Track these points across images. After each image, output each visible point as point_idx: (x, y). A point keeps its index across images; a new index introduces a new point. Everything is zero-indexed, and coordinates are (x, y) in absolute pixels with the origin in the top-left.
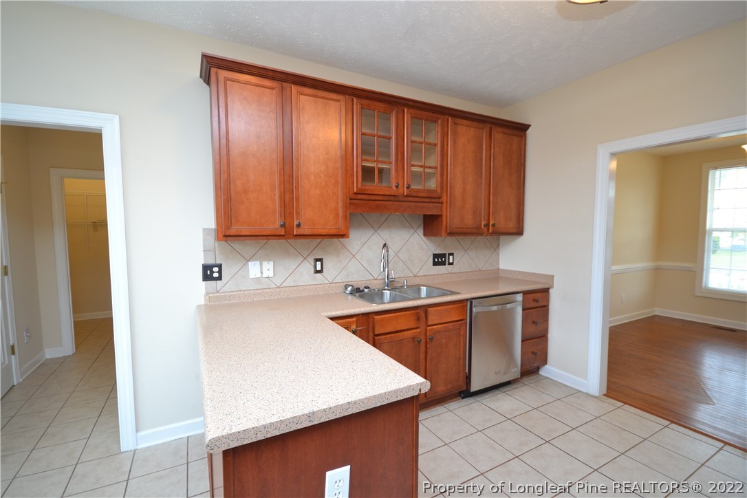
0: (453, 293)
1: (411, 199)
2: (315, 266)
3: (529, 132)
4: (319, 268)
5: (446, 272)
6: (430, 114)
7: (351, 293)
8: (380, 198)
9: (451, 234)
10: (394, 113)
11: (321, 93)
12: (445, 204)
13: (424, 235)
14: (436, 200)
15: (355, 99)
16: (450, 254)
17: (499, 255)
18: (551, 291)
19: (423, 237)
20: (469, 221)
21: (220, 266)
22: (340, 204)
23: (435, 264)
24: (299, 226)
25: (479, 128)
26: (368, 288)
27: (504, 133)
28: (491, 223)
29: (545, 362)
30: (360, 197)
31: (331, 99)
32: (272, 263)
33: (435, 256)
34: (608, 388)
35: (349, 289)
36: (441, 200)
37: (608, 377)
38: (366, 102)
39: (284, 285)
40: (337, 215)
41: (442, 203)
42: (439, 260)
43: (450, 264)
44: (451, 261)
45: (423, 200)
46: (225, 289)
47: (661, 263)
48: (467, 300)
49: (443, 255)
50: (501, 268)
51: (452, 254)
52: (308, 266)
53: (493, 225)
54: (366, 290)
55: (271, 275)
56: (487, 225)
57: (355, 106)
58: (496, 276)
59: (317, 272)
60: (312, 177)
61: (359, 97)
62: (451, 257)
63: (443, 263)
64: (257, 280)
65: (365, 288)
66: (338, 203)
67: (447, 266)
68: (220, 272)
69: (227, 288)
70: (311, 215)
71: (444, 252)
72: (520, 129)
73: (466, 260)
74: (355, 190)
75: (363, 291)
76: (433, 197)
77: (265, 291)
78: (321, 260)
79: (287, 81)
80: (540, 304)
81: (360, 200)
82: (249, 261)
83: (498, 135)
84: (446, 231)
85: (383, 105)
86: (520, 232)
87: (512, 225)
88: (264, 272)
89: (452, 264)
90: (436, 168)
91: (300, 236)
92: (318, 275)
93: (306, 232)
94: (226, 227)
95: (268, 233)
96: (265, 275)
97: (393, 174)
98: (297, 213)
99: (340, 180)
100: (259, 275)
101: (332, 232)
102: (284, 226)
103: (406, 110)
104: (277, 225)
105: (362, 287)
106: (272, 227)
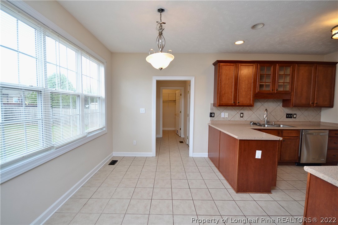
0: (294, 127)
1: (278, 94)
2: (241, 115)
4: (242, 116)
5: (292, 121)
6: (288, 65)
7: (253, 124)
8: (266, 94)
9: (295, 106)
10: (272, 66)
12: (292, 96)
14: (288, 94)
16: (294, 114)
17: (320, 115)
19: (282, 107)
20: (304, 102)
21: (214, 113)
22: (252, 96)
23: (287, 117)
24: (239, 103)
25: (310, 67)
26: (259, 123)
27: (324, 67)
30: (258, 94)
31: (250, 66)
32: (228, 113)
33: (287, 114)
35: (252, 123)
38: (263, 65)
39: (231, 120)
40: (250, 100)
41: (291, 95)
42: (289, 116)
43: (294, 118)
45: (283, 94)
46: (215, 120)
48: (300, 130)
49: (291, 114)
50: (321, 121)
52: (238, 115)
53: (316, 103)
54: (258, 124)
55: (227, 117)
56: (313, 103)
57: (258, 67)
58: (318, 124)
59: (241, 117)
60: (243, 89)
61: (260, 63)
63: (291, 117)
64: (224, 118)
65: (258, 123)
66: (251, 96)
67: (293, 119)
68: (214, 115)
70: (242, 99)
72: (333, 64)
73: (303, 117)
74: (257, 92)
76: (286, 93)
77: (225, 121)
78: (243, 113)
79: (237, 63)
82: (222, 112)
83: (320, 68)
84: (292, 105)
85: (269, 64)
86: (332, 106)
87: (327, 103)
89: (295, 118)
90: (289, 83)
91: (238, 106)
92: (242, 118)
93: (240, 105)
94: (220, 103)
95: (230, 105)
96: (225, 117)
97: (271, 86)
98: (238, 99)
99: (252, 89)
100: (224, 117)
101: (248, 105)
102: (234, 103)
103: (277, 65)
104: (233, 102)
105: (256, 123)
106: (231, 103)
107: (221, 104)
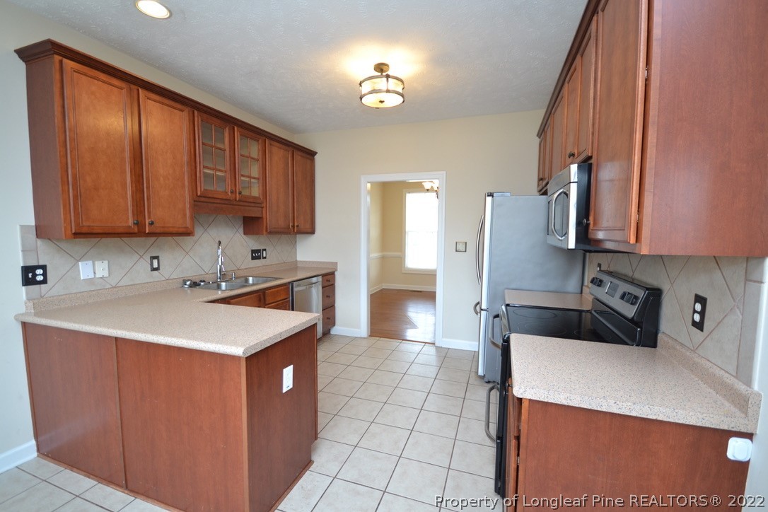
0: (277, 279)
1: (241, 203)
2: (152, 264)
3: (316, 157)
4: (155, 265)
5: (261, 265)
6: (254, 135)
7: (190, 286)
8: (218, 201)
9: (270, 233)
10: (227, 129)
11: (167, 101)
12: (264, 209)
13: (245, 234)
14: (258, 205)
15: (196, 112)
16: (263, 250)
17: (296, 249)
18: (336, 273)
19: (243, 235)
20: (282, 223)
21: (44, 267)
22: (187, 206)
23: (253, 258)
24: (152, 223)
25: (286, 150)
26: (204, 281)
27: (301, 156)
28: (296, 224)
29: (334, 324)
30: (203, 199)
31: (176, 108)
32: (107, 262)
33: (253, 251)
34: (371, 332)
35: (188, 283)
36: (262, 205)
37: (371, 326)
38: (205, 116)
39: (120, 284)
40: (185, 215)
41: (262, 208)
42: (256, 254)
44: (264, 256)
45: (249, 204)
46: (51, 294)
47: (385, 253)
48: (289, 283)
49: (258, 251)
50: (298, 259)
51: (265, 250)
52: (144, 264)
53: (297, 226)
54: (202, 284)
55: (106, 275)
56: (293, 226)
57: (196, 119)
58: (294, 266)
59: (154, 269)
60: (162, 179)
61: (199, 110)
62: (264, 252)
63: (258, 258)
64: (90, 281)
65: (201, 281)
66: (185, 204)
67: (262, 260)
68: (45, 274)
69: (54, 292)
70: (162, 211)
71: (259, 248)
72: (311, 154)
73: (275, 253)
74: (199, 193)
75: (199, 285)
76: (255, 202)
77: (100, 291)
78: (157, 258)
79: (134, 84)
80: (331, 283)
81: (202, 202)
82: (79, 260)
83: (298, 156)
84: (267, 231)
85: (219, 121)
86: (313, 232)
87: (308, 226)
88: (96, 272)
89: (265, 258)
90: (258, 179)
91: (151, 234)
92: (155, 273)
93: (158, 231)
94: (77, 224)
95: (121, 230)
96: (98, 275)
97: (228, 181)
98: (149, 212)
99: (186, 183)
100: (91, 276)
101: (181, 230)
102: (137, 224)
103: (236, 128)
104: (131, 222)
105: (198, 281)
106: (125, 225)
107: (84, 230)
